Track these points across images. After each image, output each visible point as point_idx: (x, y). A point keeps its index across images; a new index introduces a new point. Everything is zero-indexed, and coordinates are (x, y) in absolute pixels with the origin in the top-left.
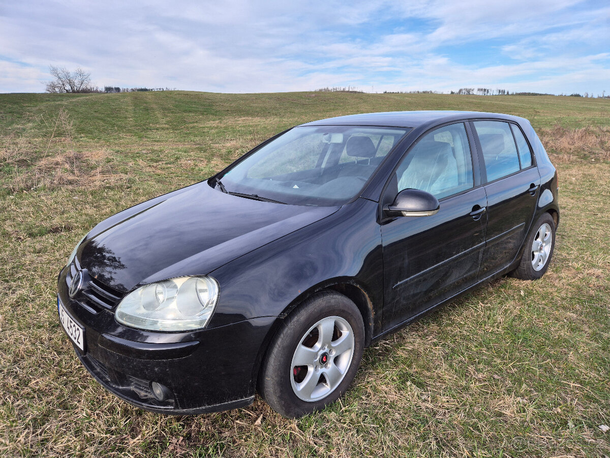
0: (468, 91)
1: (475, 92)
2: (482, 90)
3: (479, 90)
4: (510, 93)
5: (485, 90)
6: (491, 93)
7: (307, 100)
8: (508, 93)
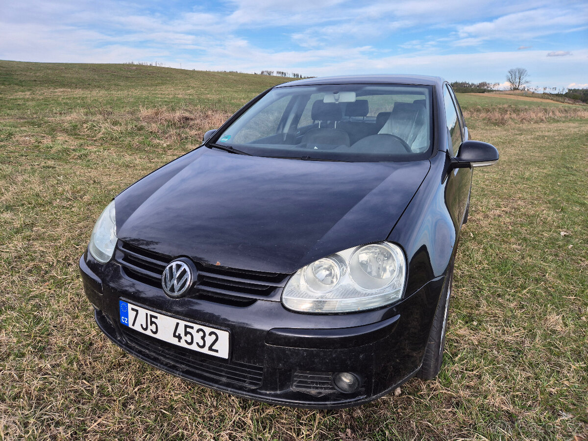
0: (269, 74)
1: (275, 74)
2: (280, 73)
3: (278, 72)
4: (303, 77)
5: (283, 73)
6: (287, 76)
7: (129, 73)
8: (301, 76)
